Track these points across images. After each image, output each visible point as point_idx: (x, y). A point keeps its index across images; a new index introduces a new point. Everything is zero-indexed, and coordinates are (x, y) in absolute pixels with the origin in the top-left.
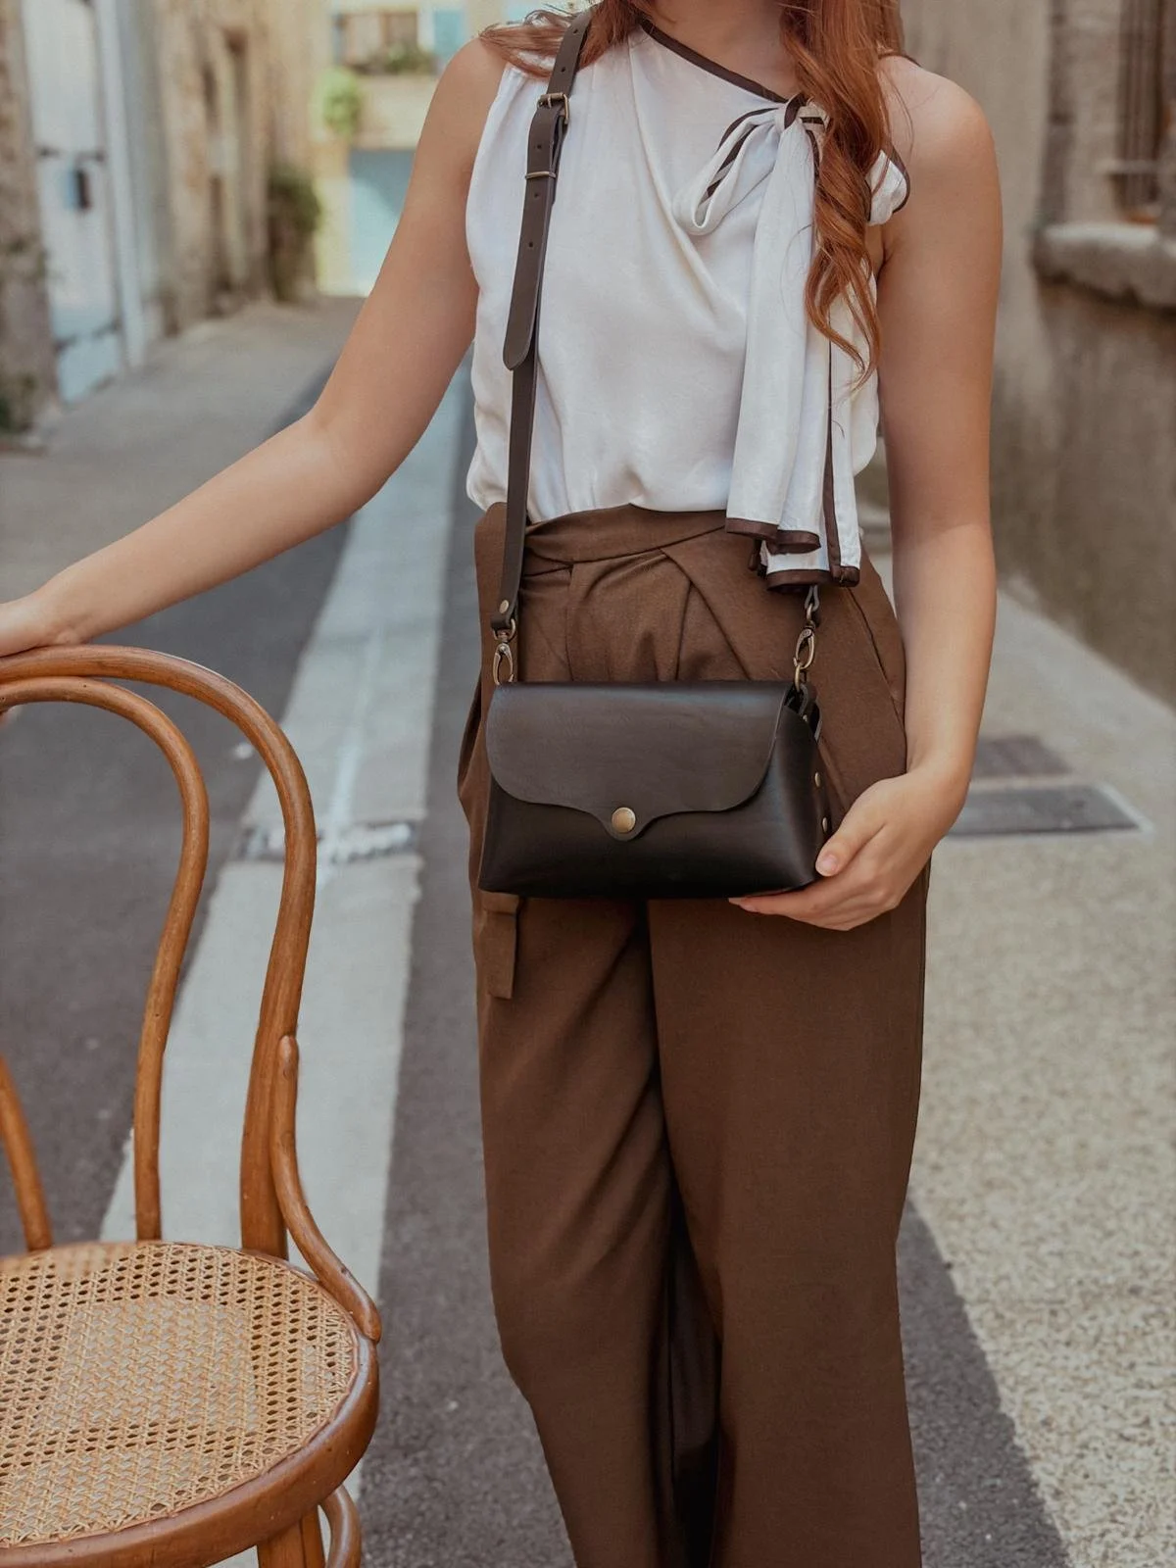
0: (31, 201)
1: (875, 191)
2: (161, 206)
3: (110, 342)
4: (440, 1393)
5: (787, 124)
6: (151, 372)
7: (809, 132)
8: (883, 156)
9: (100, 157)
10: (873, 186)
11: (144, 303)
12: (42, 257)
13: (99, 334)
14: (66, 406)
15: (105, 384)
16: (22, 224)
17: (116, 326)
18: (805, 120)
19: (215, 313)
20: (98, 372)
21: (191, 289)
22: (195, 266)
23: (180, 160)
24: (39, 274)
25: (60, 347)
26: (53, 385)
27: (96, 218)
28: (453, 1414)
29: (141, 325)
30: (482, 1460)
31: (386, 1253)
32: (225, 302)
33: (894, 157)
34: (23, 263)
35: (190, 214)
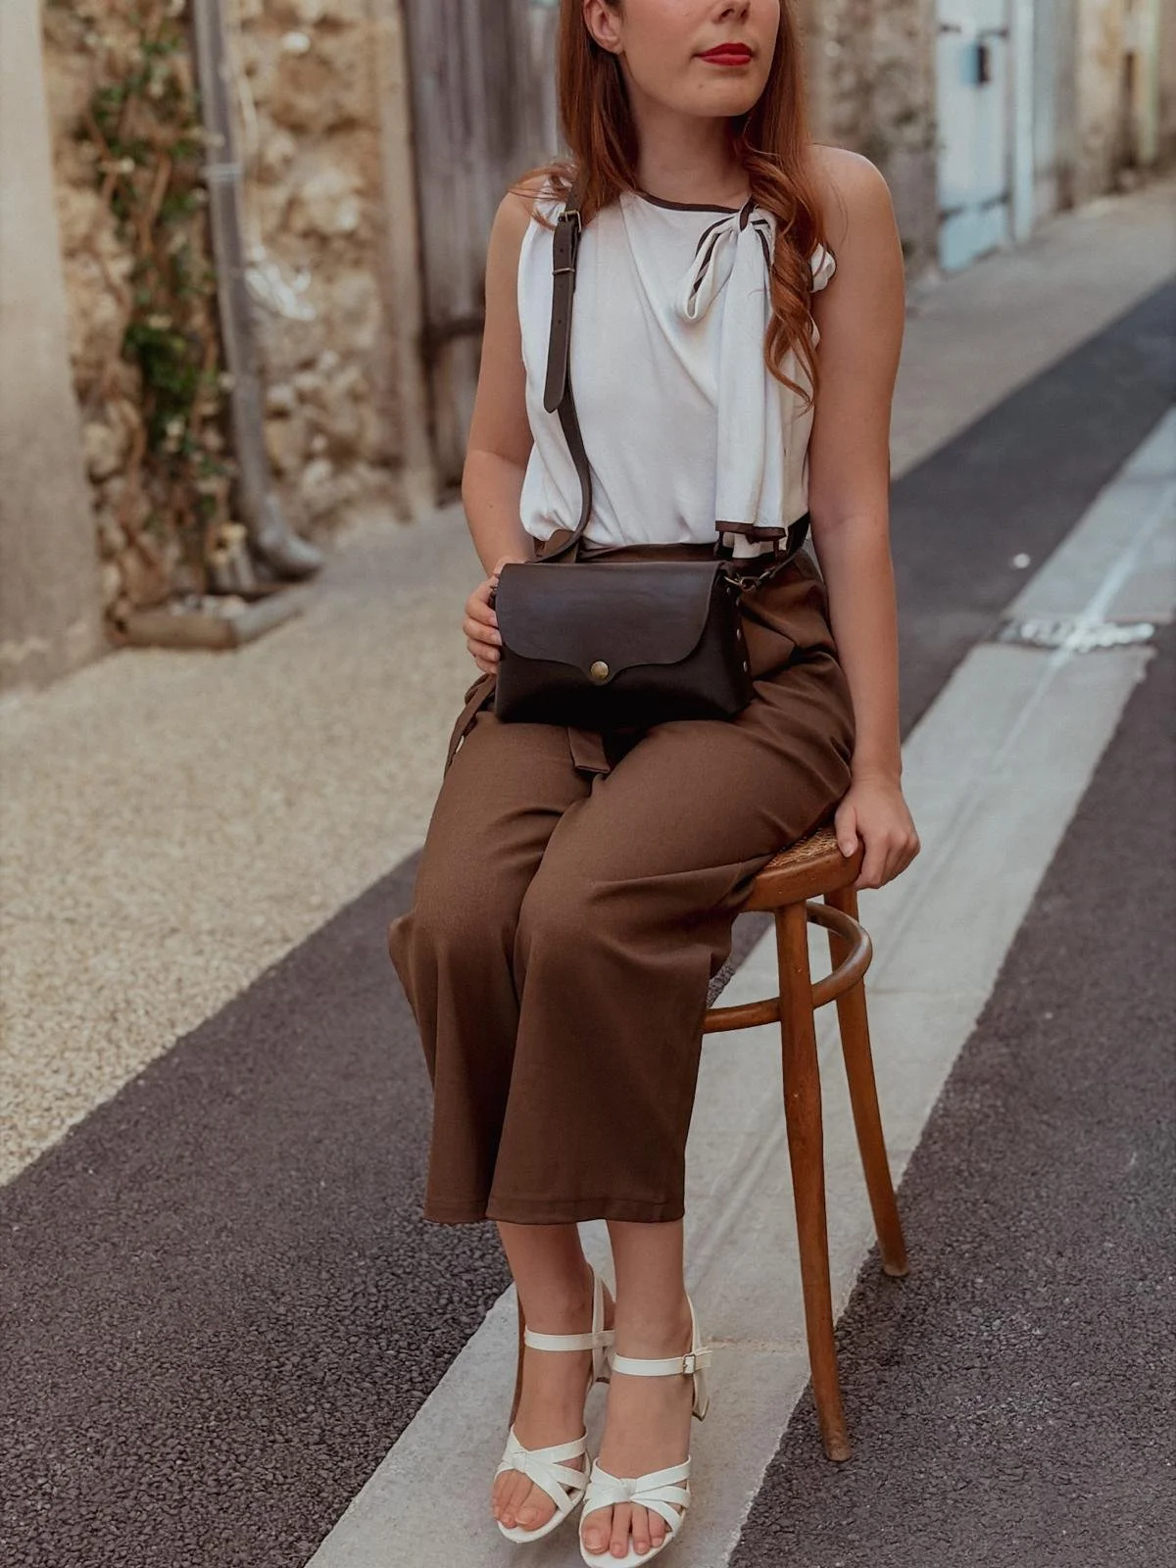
0: (930, 76)
1: (816, 275)
2: (1066, 84)
3: (998, 214)
4: (1042, 1007)
5: (742, 228)
6: (1036, 244)
7: (759, 231)
8: (820, 249)
9: (1004, 33)
10: (814, 271)
11: (1037, 176)
12: (932, 126)
13: (986, 206)
14: (944, 274)
15: (987, 255)
16: (917, 97)
17: (1006, 198)
18: (754, 223)
19: (1116, 189)
20: (983, 243)
21: (1091, 166)
22: (1097, 143)
23: (1091, 38)
24: (929, 144)
25: (944, 216)
26: (934, 252)
27: (995, 90)
28: (1045, 1022)
29: (1032, 199)
30: (1060, 1051)
31: (1028, 918)
32: (1128, 178)
33: (829, 249)
34: (913, 133)
35: (1098, 91)
